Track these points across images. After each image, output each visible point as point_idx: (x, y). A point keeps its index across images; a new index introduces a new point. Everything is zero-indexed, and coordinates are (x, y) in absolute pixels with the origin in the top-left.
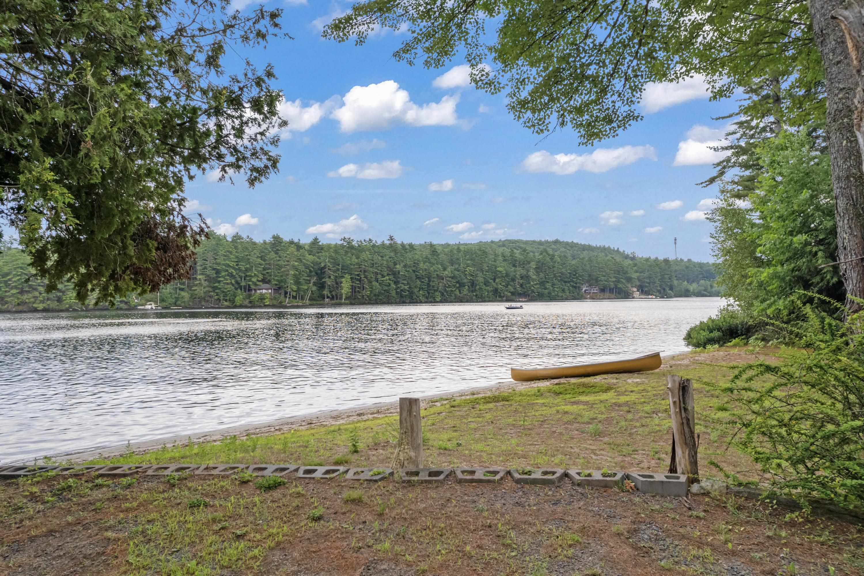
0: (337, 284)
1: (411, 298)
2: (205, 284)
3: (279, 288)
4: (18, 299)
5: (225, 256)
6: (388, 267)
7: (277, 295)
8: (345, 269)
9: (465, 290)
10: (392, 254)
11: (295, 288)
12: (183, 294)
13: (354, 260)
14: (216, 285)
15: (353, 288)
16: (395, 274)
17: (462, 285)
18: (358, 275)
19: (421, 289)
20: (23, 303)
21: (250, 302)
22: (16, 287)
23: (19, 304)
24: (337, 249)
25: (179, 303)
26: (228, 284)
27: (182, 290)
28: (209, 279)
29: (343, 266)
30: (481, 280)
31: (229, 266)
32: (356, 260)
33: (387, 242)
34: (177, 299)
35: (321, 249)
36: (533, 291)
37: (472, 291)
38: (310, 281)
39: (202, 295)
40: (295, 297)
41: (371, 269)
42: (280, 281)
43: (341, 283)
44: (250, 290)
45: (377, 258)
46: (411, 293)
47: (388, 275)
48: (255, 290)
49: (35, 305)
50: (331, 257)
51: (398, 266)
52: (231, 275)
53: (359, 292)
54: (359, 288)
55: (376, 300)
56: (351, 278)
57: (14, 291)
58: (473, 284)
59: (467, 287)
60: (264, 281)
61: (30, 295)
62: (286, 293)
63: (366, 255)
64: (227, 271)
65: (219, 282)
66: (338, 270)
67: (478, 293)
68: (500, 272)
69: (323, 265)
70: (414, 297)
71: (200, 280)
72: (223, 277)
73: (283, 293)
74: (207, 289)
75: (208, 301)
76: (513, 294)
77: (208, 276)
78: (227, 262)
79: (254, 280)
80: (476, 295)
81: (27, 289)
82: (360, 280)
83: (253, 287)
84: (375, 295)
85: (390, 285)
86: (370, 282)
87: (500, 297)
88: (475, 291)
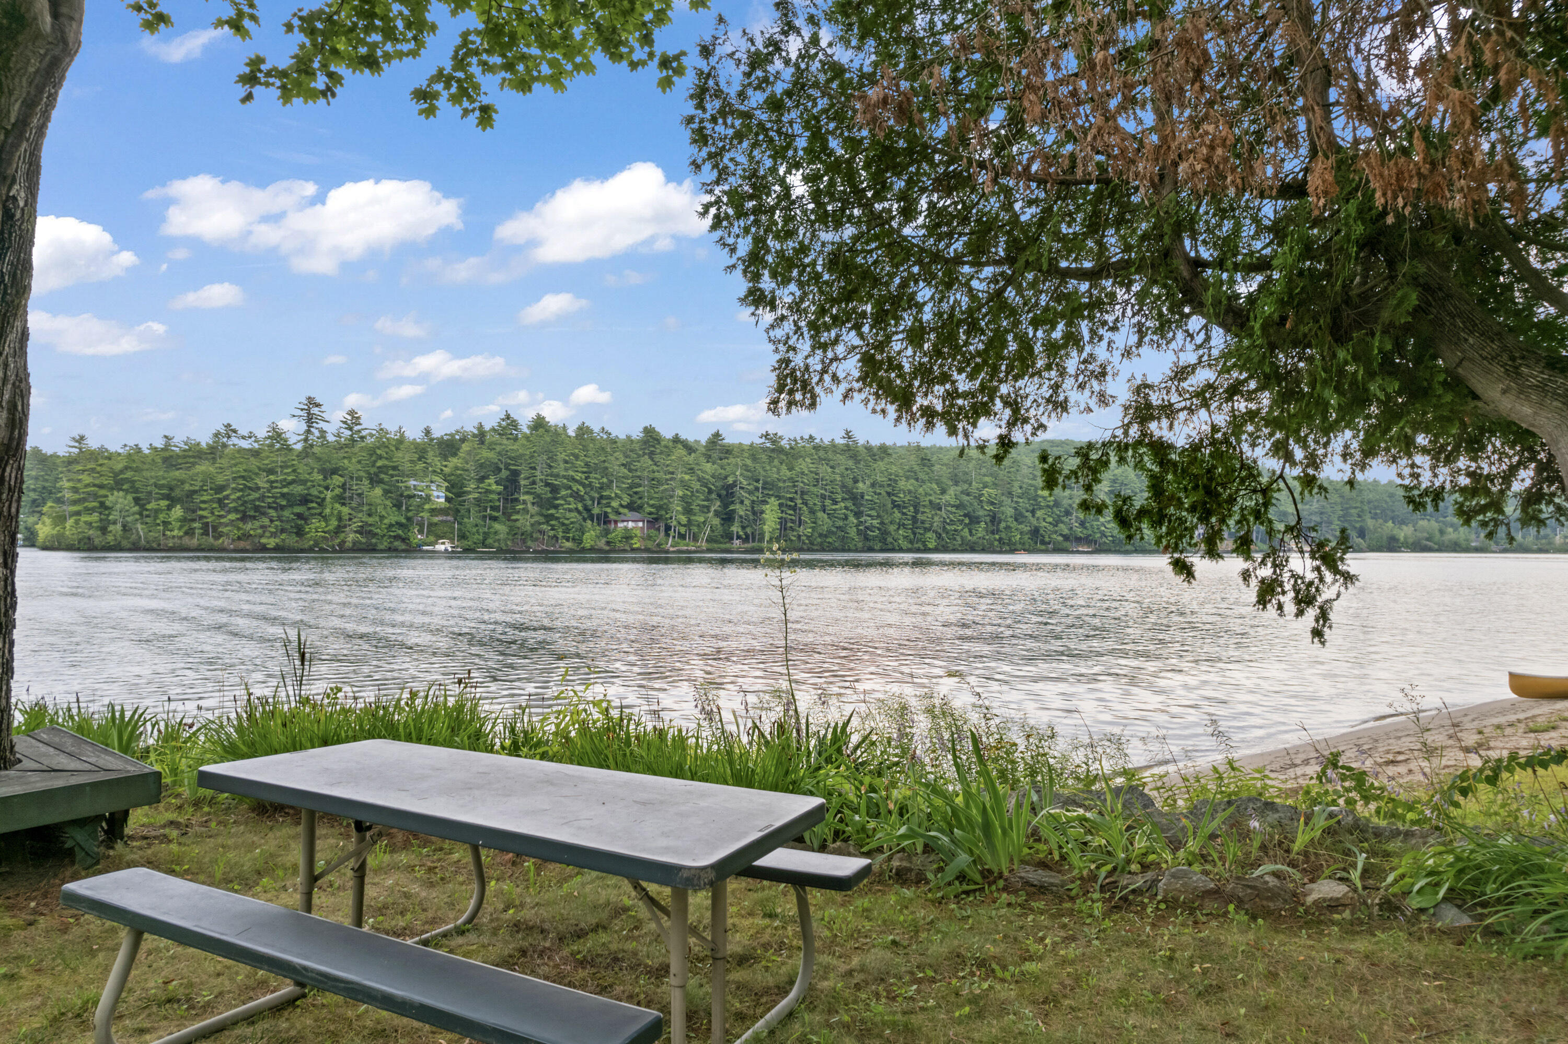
0: (754, 513)
1: (884, 540)
2: (533, 509)
3: (656, 520)
4: (239, 529)
5: (566, 462)
6: (843, 486)
7: (653, 532)
8: (770, 487)
9: (981, 530)
10: (851, 463)
11: (684, 519)
12: (497, 526)
13: (785, 472)
14: (552, 511)
15: (783, 522)
16: (856, 498)
17: (974, 520)
18: (791, 499)
19: (901, 525)
20: (246, 536)
21: (608, 543)
22: (236, 510)
23: (239, 538)
24: (753, 452)
25: (489, 541)
26: (570, 510)
27: (495, 519)
28: (539, 501)
29: (765, 483)
30: (1010, 511)
31: (574, 480)
32: (788, 473)
33: (840, 441)
34: (486, 535)
35: (728, 451)
36: (1103, 534)
37: (993, 533)
38: (708, 508)
39: (529, 528)
40: (682, 536)
41: (814, 489)
42: (659, 508)
43: (762, 512)
44: (607, 522)
45: (824, 470)
46: (884, 533)
47: (844, 499)
48: (616, 522)
49: (263, 541)
50: (746, 468)
51: (860, 485)
52: (576, 496)
53: (792, 529)
54: (793, 521)
55: (821, 544)
56: (780, 505)
57: (233, 516)
58: (994, 519)
59: (983, 525)
60: (631, 507)
61: (257, 524)
62: (668, 528)
63: (804, 465)
64: (570, 488)
65: (556, 507)
66: (757, 489)
67: (1003, 535)
68: (1045, 498)
69: (730, 480)
70: (890, 540)
71: (524, 502)
72: (562, 498)
73: (662, 529)
74: (537, 518)
75: (537, 539)
76: (1066, 538)
77: (538, 496)
78: (571, 473)
79: (615, 504)
80: (1000, 540)
81: (252, 513)
82: (794, 508)
83: (612, 517)
84: (821, 535)
85: (846, 518)
86: (812, 512)
87: (1043, 542)
88: (998, 531)
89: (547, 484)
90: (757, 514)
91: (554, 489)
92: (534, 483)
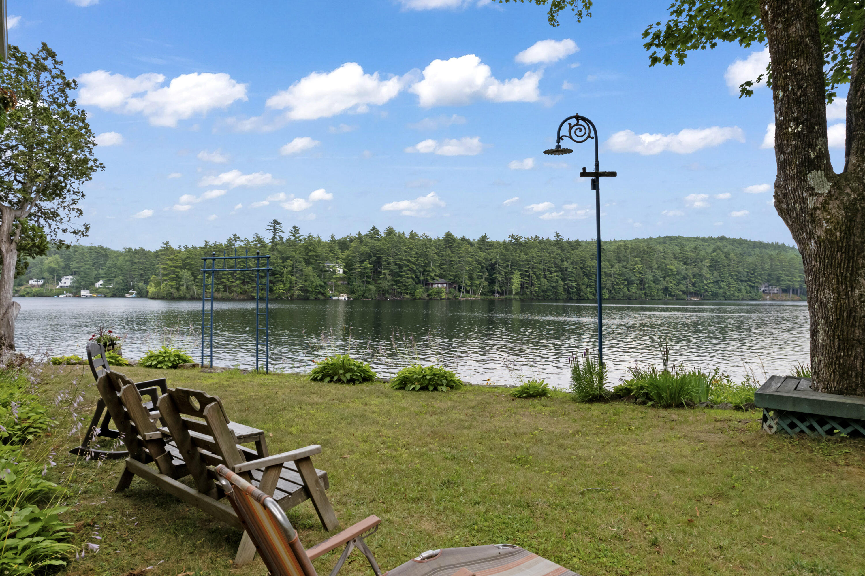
0: (506, 279)
1: (578, 294)
2: (389, 278)
3: (453, 283)
4: (241, 288)
5: (405, 252)
6: (555, 264)
7: (452, 290)
8: (515, 266)
9: (634, 288)
10: (559, 251)
11: (469, 283)
12: (370, 287)
13: (523, 256)
14: (399, 279)
15: (522, 285)
16: (562, 270)
17: (630, 283)
18: (527, 271)
19: (588, 286)
20: (244, 292)
21: (428, 296)
22: (239, 279)
23: (241, 293)
24: (506, 245)
25: (366, 295)
26: (408, 278)
27: (369, 283)
28: (394, 274)
29: (512, 263)
30: (651, 277)
31: (409, 261)
32: (525, 257)
33: (552, 239)
34: (365, 292)
35: (491, 245)
36: (706, 291)
37: (641, 290)
38: (482, 276)
39: (387, 288)
40: (467, 292)
41: (540, 266)
42: (456, 276)
43: (511, 278)
44: (427, 284)
45: (545, 256)
46: (579, 290)
47: (556, 271)
48: (432, 284)
49: (253, 294)
50: (502, 254)
51: (565, 263)
52: (412, 270)
53: (527, 288)
54: (527, 283)
55: (543, 296)
56: (521, 274)
57: (238, 282)
58: (642, 281)
59: (635, 285)
60: (440, 276)
61: (250, 286)
62: (460, 288)
63: (534, 252)
64: (408, 266)
65: (401, 276)
66: (508, 266)
67: (647, 291)
68: (671, 270)
69: (494, 261)
70: (582, 294)
71: (384, 274)
72: (404, 271)
73: (457, 288)
74: (391, 283)
75: (391, 294)
76: (684, 293)
77: (392, 271)
78: (409, 258)
79: (432, 274)
80: (645, 294)
81: (248, 280)
82: (528, 276)
83: (431, 281)
84: (543, 291)
85: (557, 282)
86: (538, 278)
87: (670, 295)
88: (644, 289)
89: (396, 264)
90: (508, 280)
91: (400, 267)
92: (388, 263)
